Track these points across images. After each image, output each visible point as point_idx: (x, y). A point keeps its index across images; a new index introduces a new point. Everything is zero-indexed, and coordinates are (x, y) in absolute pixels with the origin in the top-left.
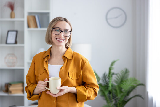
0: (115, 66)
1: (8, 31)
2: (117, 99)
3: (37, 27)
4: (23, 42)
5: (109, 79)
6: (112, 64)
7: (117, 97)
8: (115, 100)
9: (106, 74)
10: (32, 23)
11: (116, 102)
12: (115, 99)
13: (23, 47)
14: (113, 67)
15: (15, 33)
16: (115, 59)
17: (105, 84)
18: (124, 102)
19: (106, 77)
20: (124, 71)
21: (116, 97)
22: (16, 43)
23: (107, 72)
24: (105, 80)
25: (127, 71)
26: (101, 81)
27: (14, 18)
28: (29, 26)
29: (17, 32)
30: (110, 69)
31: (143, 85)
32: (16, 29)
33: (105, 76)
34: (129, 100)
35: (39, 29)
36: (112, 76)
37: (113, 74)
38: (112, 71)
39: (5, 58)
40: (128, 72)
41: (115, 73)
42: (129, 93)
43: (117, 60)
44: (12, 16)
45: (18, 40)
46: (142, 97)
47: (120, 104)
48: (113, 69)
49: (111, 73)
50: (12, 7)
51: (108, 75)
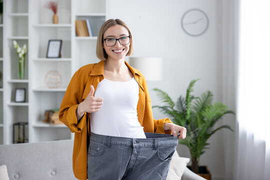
0: (194, 88)
1: (50, 41)
2: (197, 131)
3: (88, 35)
4: (69, 56)
5: (187, 104)
6: (191, 84)
7: (197, 129)
8: (194, 133)
9: (182, 98)
10: (82, 30)
11: (195, 134)
12: (194, 131)
13: (70, 62)
14: (192, 88)
15: (58, 43)
16: (195, 79)
17: (181, 111)
18: (207, 136)
19: (183, 102)
20: (207, 94)
21: (195, 129)
22: (60, 56)
23: (184, 96)
24: (182, 106)
25: (209, 94)
26: (175, 108)
27: (57, 23)
28: (77, 34)
29: (61, 41)
30: (188, 91)
31: (233, 113)
32: (59, 38)
33: (180, 101)
34: (213, 132)
35: (91, 38)
36: (190, 101)
37: (193, 98)
38: (191, 94)
39: (46, 77)
40: (212, 95)
41: (195, 96)
42: (212, 123)
43: (197, 80)
44: (54, 21)
45: (62, 53)
46: (232, 128)
47: (201, 137)
48: (192, 91)
49: (190, 97)
50: (54, 9)
51: (185, 100)
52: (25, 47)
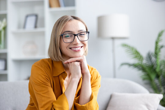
3: (59, 6)
5: (156, 57)
6: (160, 35)
22: (36, 27)
24: (150, 60)
29: (37, 16)
30: (157, 43)
35: (63, 9)
37: (162, 47)
38: (160, 44)
49: (159, 47)
52: (4, 20)
